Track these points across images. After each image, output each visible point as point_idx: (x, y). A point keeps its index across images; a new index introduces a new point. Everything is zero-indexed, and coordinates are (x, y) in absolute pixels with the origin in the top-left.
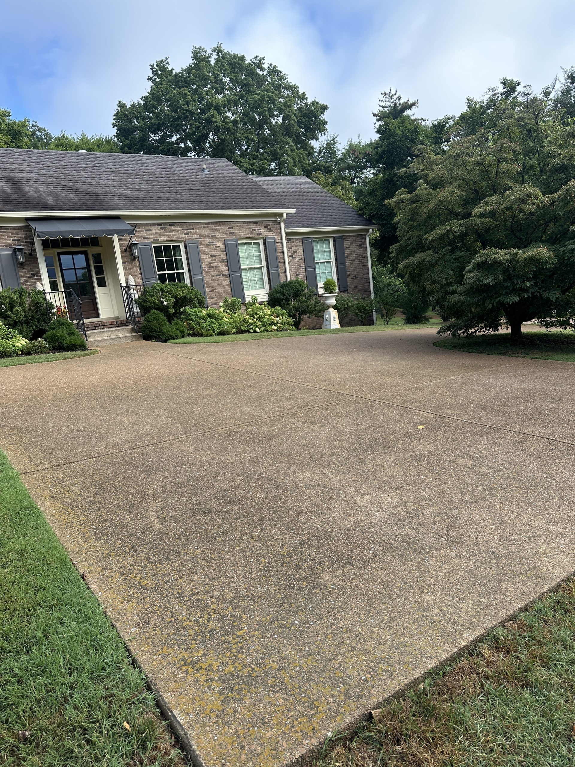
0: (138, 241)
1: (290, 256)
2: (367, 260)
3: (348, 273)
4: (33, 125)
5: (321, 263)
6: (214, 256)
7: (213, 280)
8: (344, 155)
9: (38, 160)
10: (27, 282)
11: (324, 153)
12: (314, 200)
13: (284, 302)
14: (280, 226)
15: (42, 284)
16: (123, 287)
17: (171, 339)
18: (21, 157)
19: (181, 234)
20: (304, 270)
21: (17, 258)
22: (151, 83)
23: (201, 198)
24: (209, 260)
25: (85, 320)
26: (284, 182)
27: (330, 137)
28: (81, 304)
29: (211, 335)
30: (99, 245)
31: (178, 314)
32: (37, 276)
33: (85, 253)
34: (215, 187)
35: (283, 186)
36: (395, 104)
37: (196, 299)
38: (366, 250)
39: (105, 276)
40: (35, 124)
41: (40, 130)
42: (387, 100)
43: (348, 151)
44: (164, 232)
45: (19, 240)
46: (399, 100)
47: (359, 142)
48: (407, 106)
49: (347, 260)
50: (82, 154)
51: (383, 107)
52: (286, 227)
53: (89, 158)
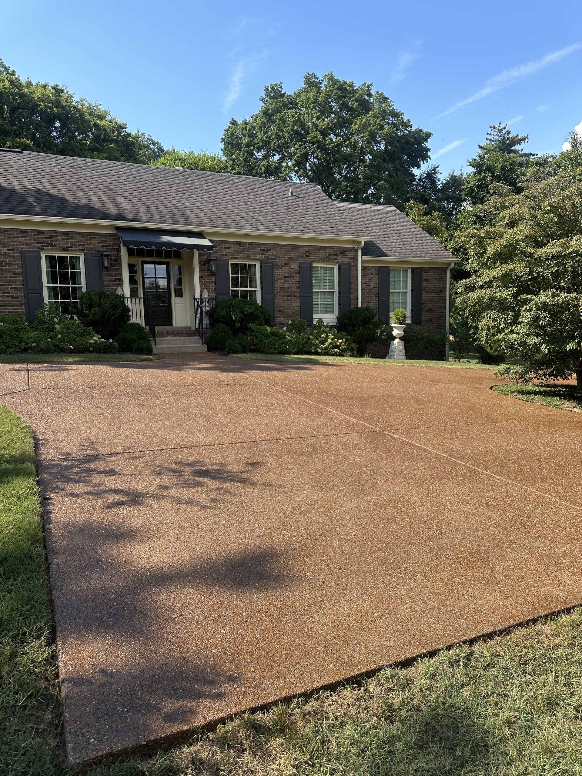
0: (217, 257)
1: (364, 283)
2: (446, 294)
3: (423, 306)
4: (148, 139)
5: (396, 292)
6: (288, 277)
7: (284, 300)
8: (444, 185)
9: (137, 174)
10: (109, 286)
11: (424, 182)
12: (398, 230)
13: (351, 328)
14: (357, 253)
15: (123, 289)
16: (196, 299)
17: (232, 353)
18: (122, 170)
19: (258, 254)
20: (377, 299)
21: (103, 263)
22: (262, 104)
23: (282, 221)
24: (282, 281)
25: (156, 327)
26: (370, 210)
27: (432, 167)
28: (154, 311)
29: (272, 353)
30: (180, 257)
31: (244, 330)
32: (119, 281)
33: (167, 264)
34: (298, 211)
35: (368, 213)
36: (504, 138)
37: (262, 316)
38: (446, 284)
39: (183, 287)
40: (150, 138)
41: (154, 143)
42: (495, 133)
43: (448, 182)
44: (242, 251)
45: (107, 246)
46: (508, 135)
47: (462, 174)
48: (517, 141)
49: (424, 292)
50: (178, 170)
51: (491, 140)
52: (363, 254)
53: (183, 175)
